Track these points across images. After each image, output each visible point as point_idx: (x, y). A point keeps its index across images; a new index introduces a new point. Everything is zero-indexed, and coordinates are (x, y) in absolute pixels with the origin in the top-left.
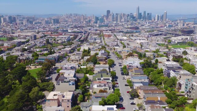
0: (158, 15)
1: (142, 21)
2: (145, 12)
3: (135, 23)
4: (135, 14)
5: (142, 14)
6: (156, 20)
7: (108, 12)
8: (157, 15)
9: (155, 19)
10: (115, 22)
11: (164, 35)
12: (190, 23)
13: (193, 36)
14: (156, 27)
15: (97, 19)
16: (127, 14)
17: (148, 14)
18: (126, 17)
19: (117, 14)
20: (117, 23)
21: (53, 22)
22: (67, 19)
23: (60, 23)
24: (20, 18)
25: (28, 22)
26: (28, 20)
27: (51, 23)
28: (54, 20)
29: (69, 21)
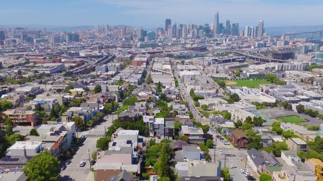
0: (249, 27)
1: (222, 36)
2: (228, 22)
3: (207, 40)
4: (212, 26)
5: (224, 25)
6: (246, 35)
7: (168, 22)
8: (247, 27)
9: (244, 34)
10: (175, 39)
11: (238, 61)
12: (301, 40)
13: (285, 64)
14: (239, 48)
15: (144, 33)
16: (198, 25)
17: (234, 25)
18: (196, 31)
19: (181, 26)
20: (178, 41)
21: (67, 40)
22: (98, 34)
23: (81, 41)
24: (19, 32)
25: (24, 40)
26: (25, 36)
27: (65, 41)
28: (70, 36)
29: (99, 37)
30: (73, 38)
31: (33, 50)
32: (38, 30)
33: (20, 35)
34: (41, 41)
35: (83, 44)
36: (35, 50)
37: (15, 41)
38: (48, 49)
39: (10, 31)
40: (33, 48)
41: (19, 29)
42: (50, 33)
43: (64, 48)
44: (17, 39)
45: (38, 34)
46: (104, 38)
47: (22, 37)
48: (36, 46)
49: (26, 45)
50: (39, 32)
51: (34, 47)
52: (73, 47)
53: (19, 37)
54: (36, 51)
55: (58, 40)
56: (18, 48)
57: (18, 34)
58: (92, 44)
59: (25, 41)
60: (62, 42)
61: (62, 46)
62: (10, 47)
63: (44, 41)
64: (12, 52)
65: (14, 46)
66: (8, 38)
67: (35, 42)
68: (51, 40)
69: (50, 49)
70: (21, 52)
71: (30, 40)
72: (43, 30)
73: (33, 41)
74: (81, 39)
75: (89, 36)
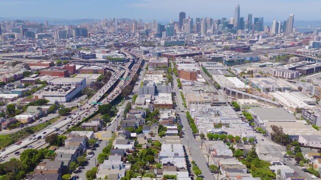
1: (248, 32)
2: (250, 16)
3: (234, 37)
5: (246, 19)
6: (273, 31)
7: (182, 15)
8: (274, 22)
9: (270, 30)
10: (196, 35)
15: (161, 28)
16: (216, 19)
17: (256, 19)
18: (216, 25)
19: (198, 20)
20: (201, 38)
21: (74, 35)
22: (106, 28)
23: (90, 36)
24: (18, 25)
25: (23, 35)
26: (24, 30)
27: (72, 37)
28: (78, 30)
29: (109, 32)
30: (81, 33)
31: (35, 48)
32: (39, 23)
33: (19, 29)
34: (44, 36)
35: (92, 40)
36: (37, 49)
37: (13, 36)
38: (53, 47)
39: (9, 24)
40: (34, 46)
41: (18, 21)
42: (52, 27)
43: (73, 46)
44: (16, 34)
45: (40, 27)
46: (115, 33)
47: (21, 31)
48: (39, 43)
49: (26, 41)
50: (42, 25)
51: (36, 45)
52: (84, 46)
53: (18, 31)
54: (39, 50)
55: (63, 35)
56: (17, 46)
57: (17, 27)
58: (105, 41)
59: (25, 36)
60: (68, 38)
61: (70, 44)
62: (6, 44)
63: (46, 36)
64: (7, 52)
65: (11, 43)
66: (6, 32)
67: (37, 37)
68: (56, 36)
69: (55, 47)
70: (20, 51)
71: (30, 35)
72: (45, 23)
73: (35, 36)
74: (90, 34)
75: (96, 30)
